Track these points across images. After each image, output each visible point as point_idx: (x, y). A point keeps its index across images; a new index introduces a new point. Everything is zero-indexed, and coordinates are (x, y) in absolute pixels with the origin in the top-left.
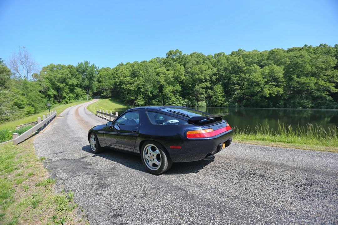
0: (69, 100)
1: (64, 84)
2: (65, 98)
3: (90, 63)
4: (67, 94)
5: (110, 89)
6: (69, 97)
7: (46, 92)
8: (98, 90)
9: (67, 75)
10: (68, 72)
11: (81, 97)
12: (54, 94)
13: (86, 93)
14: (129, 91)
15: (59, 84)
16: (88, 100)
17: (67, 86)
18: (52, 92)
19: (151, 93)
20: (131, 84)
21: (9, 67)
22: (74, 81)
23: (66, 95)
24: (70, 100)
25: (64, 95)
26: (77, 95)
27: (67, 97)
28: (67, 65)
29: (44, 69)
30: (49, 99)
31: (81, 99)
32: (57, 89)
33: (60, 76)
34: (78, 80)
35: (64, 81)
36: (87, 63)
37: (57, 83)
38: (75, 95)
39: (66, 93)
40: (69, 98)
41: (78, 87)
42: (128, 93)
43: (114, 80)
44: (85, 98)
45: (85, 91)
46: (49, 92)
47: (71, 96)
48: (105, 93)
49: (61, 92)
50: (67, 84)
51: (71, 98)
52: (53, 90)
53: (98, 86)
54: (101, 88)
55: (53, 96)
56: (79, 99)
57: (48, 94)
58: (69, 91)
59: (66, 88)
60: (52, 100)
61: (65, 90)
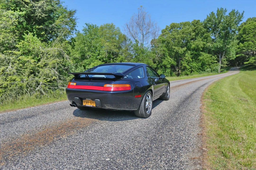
0: (191, 72)
1: (185, 49)
2: (185, 68)
3: (226, 11)
4: (189, 63)
6: (191, 68)
7: (162, 61)
9: (190, 34)
10: (191, 30)
11: (208, 66)
12: (171, 64)
13: (216, 61)
15: (177, 48)
16: (219, 72)
17: (189, 52)
22: (199, 43)
23: (186, 65)
24: (193, 72)
25: (185, 64)
26: (203, 65)
27: (188, 67)
28: (191, 22)
29: (163, 32)
30: (165, 70)
31: (209, 69)
32: (178, 57)
34: (205, 40)
36: (221, 12)
37: (175, 48)
38: (199, 64)
39: (186, 62)
40: (190, 70)
41: (204, 52)
44: (216, 68)
45: (216, 57)
46: (165, 61)
47: (194, 66)
48: (253, 60)
49: (181, 61)
50: (189, 49)
51: (193, 69)
52: (171, 59)
53: (239, 48)
54: (245, 51)
55: (170, 66)
56: (205, 70)
57: (163, 63)
58: (192, 59)
59: (187, 54)
60: (168, 72)
61: (186, 57)
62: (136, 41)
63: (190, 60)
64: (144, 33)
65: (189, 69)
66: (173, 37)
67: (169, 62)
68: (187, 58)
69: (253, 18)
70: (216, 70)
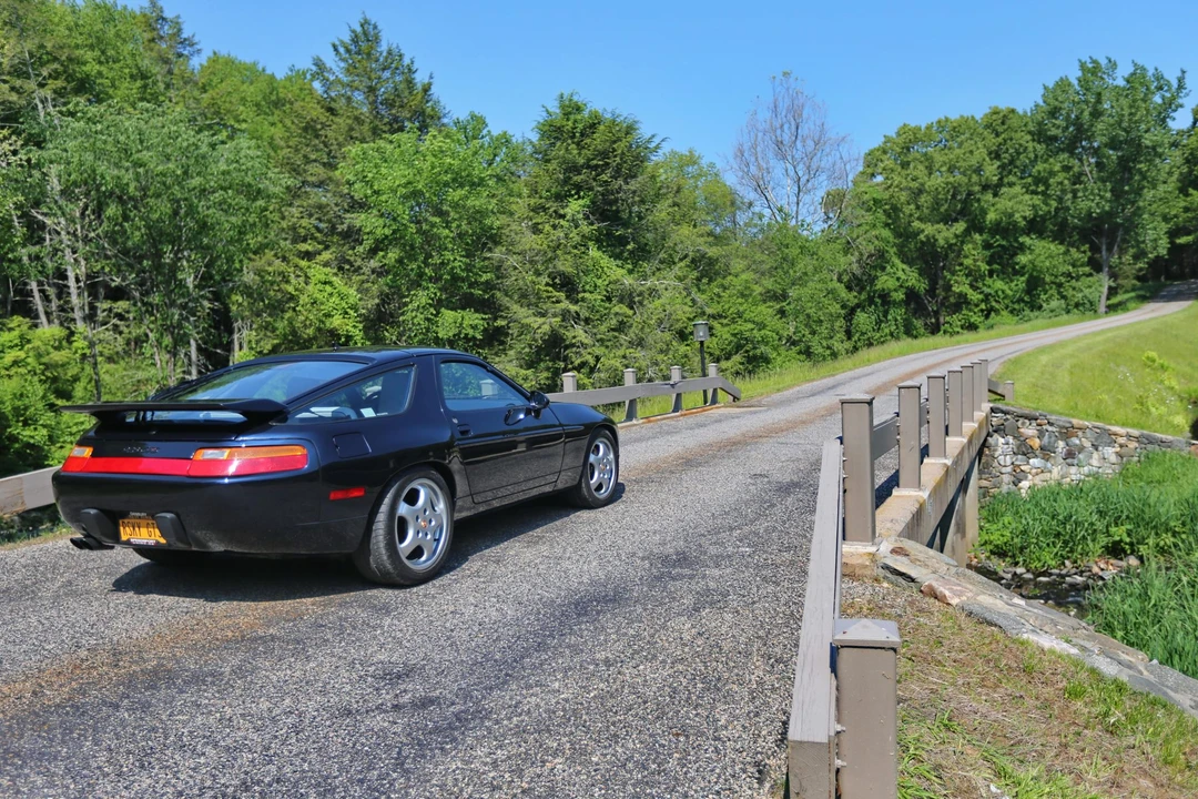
0: (987, 317)
1: (960, 227)
2: (962, 303)
3: (1113, 69)
4: (977, 280)
6: (985, 301)
7: (872, 280)
8: (1182, 240)
9: (979, 170)
10: (981, 153)
11: (1053, 291)
12: (907, 288)
13: (1087, 269)
15: (930, 229)
16: (1101, 309)
17: (977, 237)
18: (900, 276)
21: (731, 179)
22: (1016, 203)
23: (966, 289)
24: (993, 314)
25: (961, 286)
26: (1035, 284)
27: (974, 296)
28: (978, 117)
29: (872, 161)
30: (886, 314)
31: (1054, 303)
32: (931, 260)
33: (937, 181)
34: (1041, 188)
35: (961, 208)
37: (923, 226)
38: (1020, 282)
39: (967, 276)
40: (983, 306)
41: (1037, 233)
44: (1085, 296)
45: (1084, 253)
46: (886, 278)
47: (996, 292)
49: (945, 273)
50: (976, 226)
51: (996, 301)
52: (904, 266)
53: (1187, 210)
55: (903, 296)
56: (1040, 307)
57: (879, 285)
58: (989, 263)
59: (970, 246)
60: (896, 320)
61: (966, 257)
63: (983, 269)
65: (977, 306)
66: (914, 185)
67: (898, 279)
68: (968, 262)
70: (1088, 306)
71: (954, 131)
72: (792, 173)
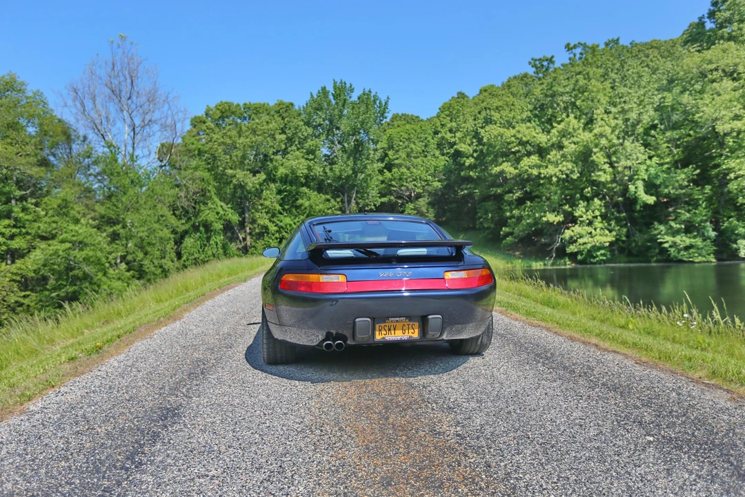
0: (280, 242)
1: (262, 176)
2: (264, 232)
3: (352, 90)
4: (273, 216)
5: (430, 194)
6: (279, 231)
7: (197, 212)
8: (383, 200)
9: (273, 137)
12: (225, 221)
14: (531, 190)
15: (241, 175)
17: (272, 185)
18: (218, 210)
19: (650, 187)
20: (542, 152)
22: (295, 163)
23: (267, 222)
24: (284, 241)
25: (263, 220)
27: (273, 228)
28: (272, 104)
30: (208, 239)
32: (242, 200)
34: (311, 157)
35: (263, 163)
36: (341, 91)
37: (235, 173)
39: (267, 213)
40: (277, 235)
41: (310, 186)
42: (529, 197)
43: (443, 155)
45: (338, 203)
46: (208, 211)
47: (286, 225)
48: (413, 211)
49: (252, 210)
50: (271, 178)
51: (286, 232)
52: (223, 204)
53: (383, 182)
54: (395, 189)
55: (222, 227)
57: (202, 217)
58: (281, 205)
59: (268, 192)
60: (217, 244)
61: (265, 199)
62: (110, 146)
63: (277, 208)
64: (137, 122)
65: (273, 234)
66: (229, 141)
67: (218, 213)
68: (267, 203)
69: (402, 114)
71: (255, 110)
72: (128, 120)
